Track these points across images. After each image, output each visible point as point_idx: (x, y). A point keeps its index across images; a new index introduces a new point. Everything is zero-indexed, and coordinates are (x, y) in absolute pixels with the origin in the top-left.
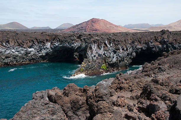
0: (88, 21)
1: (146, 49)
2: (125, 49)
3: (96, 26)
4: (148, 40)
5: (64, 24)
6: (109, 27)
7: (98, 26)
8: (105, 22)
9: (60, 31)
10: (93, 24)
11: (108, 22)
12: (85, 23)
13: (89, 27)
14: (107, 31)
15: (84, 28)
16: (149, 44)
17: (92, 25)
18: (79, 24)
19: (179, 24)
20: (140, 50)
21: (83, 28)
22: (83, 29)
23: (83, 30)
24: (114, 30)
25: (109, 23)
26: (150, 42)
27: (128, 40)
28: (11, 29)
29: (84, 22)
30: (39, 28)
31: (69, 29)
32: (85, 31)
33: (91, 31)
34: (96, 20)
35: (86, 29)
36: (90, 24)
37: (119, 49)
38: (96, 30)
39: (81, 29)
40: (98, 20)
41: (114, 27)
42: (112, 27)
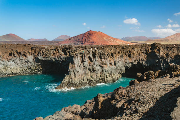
0: (85, 34)
2: (113, 63)
5: (61, 36)
6: (106, 39)
7: (95, 39)
8: (102, 35)
9: (56, 44)
10: (90, 36)
11: (105, 34)
13: (85, 39)
14: (104, 43)
15: (81, 40)
18: (76, 37)
19: (176, 37)
21: (79, 40)
23: (80, 42)
24: (111, 42)
28: (7, 41)
29: (81, 35)
30: (36, 39)
31: (65, 41)
32: (81, 44)
33: (88, 43)
34: (93, 32)
35: (82, 42)
36: (87, 36)
37: (105, 64)
38: (93, 43)
39: (77, 41)
40: (95, 32)
41: (112, 40)
42: (109, 39)
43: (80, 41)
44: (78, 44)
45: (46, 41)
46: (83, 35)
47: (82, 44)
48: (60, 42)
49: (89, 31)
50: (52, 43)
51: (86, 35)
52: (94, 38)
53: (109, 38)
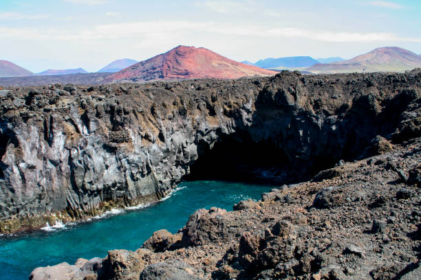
0: (168, 53)
1: (233, 131)
2: (154, 136)
3: (187, 64)
4: (237, 104)
5: (117, 62)
6: (216, 65)
7: (191, 65)
8: (208, 55)
9: (102, 79)
10: (179, 59)
11: (214, 53)
12: (160, 57)
13: (169, 67)
14: (212, 75)
15: (159, 69)
16: (241, 116)
17: (177, 61)
18: (147, 61)
20: (214, 135)
21: (155, 68)
22: (156, 71)
23: (156, 74)
24: (229, 73)
25: (218, 55)
26: (244, 108)
27: (164, 105)
29: (158, 56)
30: (59, 71)
31: (123, 72)
32: (160, 77)
33: (176, 76)
34: (187, 50)
35: (162, 72)
36: (172, 59)
37: (126, 139)
38: (187, 74)
39: (150, 71)
40: (191, 50)
41: (230, 65)
42: (225, 65)
43: (157, 72)
44: (151, 79)
45: (80, 73)
46: (164, 56)
47: (162, 77)
48: (111, 74)
49: (177, 48)
50: (92, 77)
51: (171, 57)
52: (188, 64)
53: (224, 62)
